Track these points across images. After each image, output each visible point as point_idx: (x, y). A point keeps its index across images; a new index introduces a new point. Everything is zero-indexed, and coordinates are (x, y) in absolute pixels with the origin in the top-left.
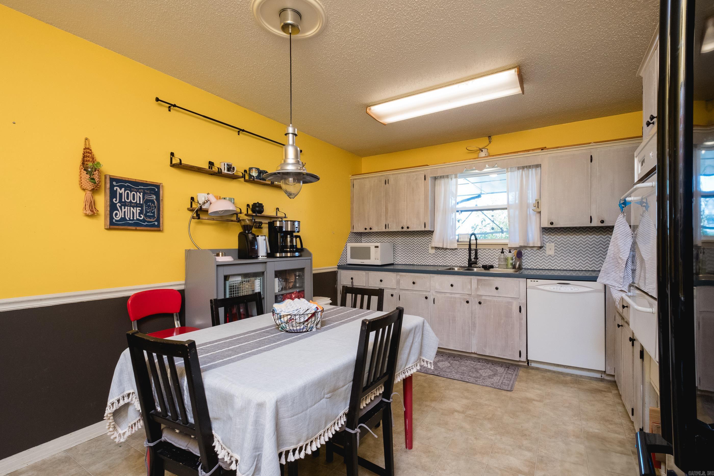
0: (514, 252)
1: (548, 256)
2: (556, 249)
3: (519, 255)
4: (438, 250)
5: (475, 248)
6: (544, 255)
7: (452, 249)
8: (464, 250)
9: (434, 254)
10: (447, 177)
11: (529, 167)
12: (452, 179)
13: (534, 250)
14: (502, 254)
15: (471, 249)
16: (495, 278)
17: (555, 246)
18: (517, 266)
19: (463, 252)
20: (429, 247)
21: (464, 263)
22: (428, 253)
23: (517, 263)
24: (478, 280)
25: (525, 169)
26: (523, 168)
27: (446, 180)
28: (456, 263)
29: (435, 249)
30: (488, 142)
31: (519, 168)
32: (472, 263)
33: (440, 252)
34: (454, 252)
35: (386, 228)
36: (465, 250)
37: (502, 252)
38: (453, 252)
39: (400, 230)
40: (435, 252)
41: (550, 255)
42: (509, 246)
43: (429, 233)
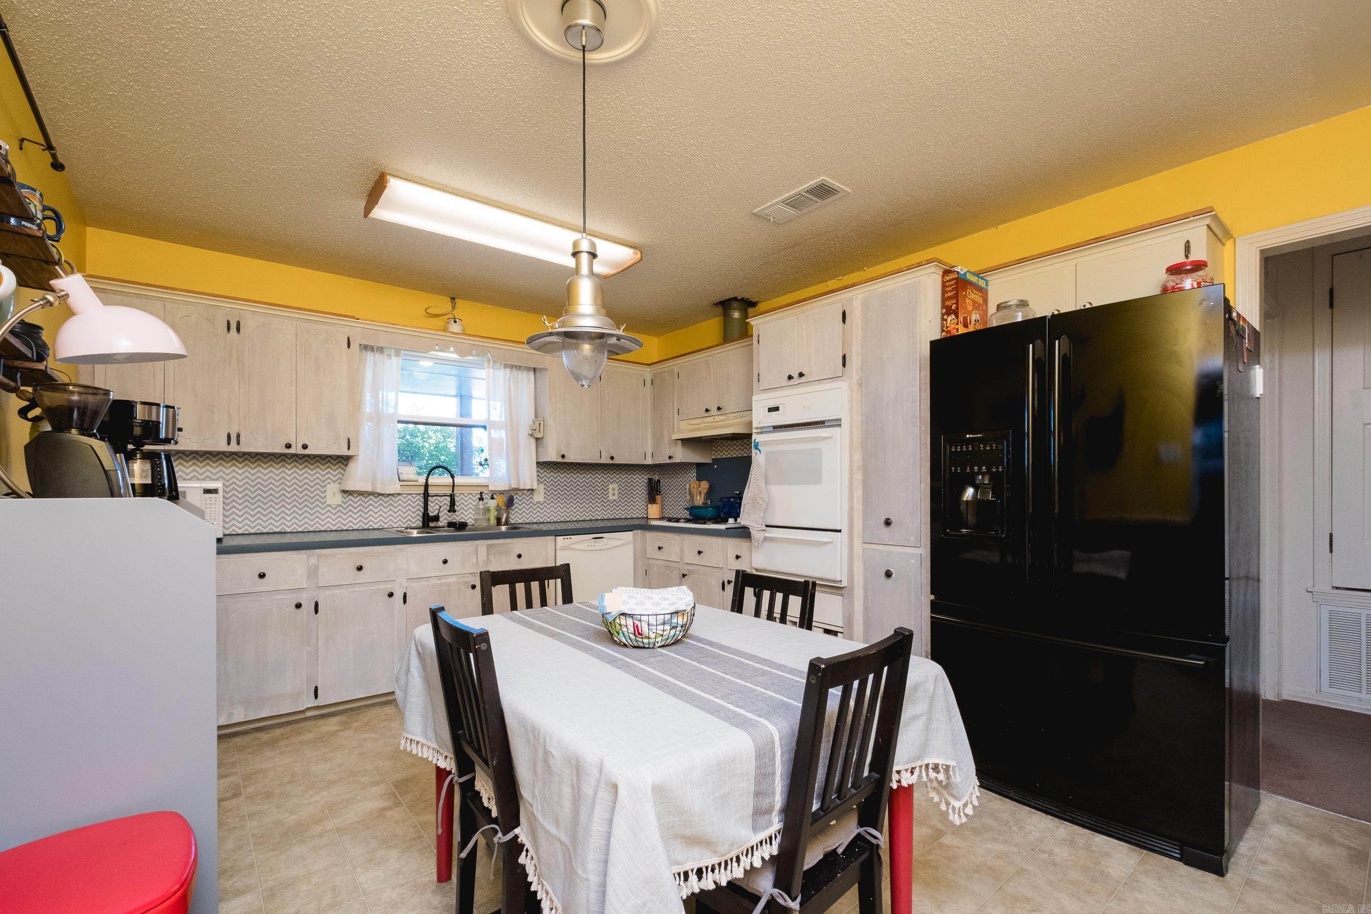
0: (501, 500)
1: (537, 503)
2: (545, 493)
3: (510, 502)
4: (350, 497)
5: (451, 493)
6: (531, 502)
7: (382, 495)
8: (406, 497)
9: (338, 505)
10: (381, 350)
11: (519, 368)
12: (389, 356)
13: (518, 495)
14: (481, 502)
15: (428, 493)
16: (515, 539)
17: (545, 489)
18: (503, 520)
19: (405, 500)
20: (325, 491)
21: (407, 521)
22: (325, 505)
23: (503, 514)
24: (489, 547)
25: (514, 369)
26: (512, 367)
27: (377, 355)
28: (391, 522)
29: (342, 496)
30: (451, 309)
31: (506, 366)
32: (428, 520)
33: (355, 500)
34: (386, 500)
35: (229, 444)
36: (409, 497)
37: (481, 499)
38: (383, 501)
39: (280, 449)
40: (343, 502)
41: (538, 502)
42: (491, 488)
43: (327, 460)
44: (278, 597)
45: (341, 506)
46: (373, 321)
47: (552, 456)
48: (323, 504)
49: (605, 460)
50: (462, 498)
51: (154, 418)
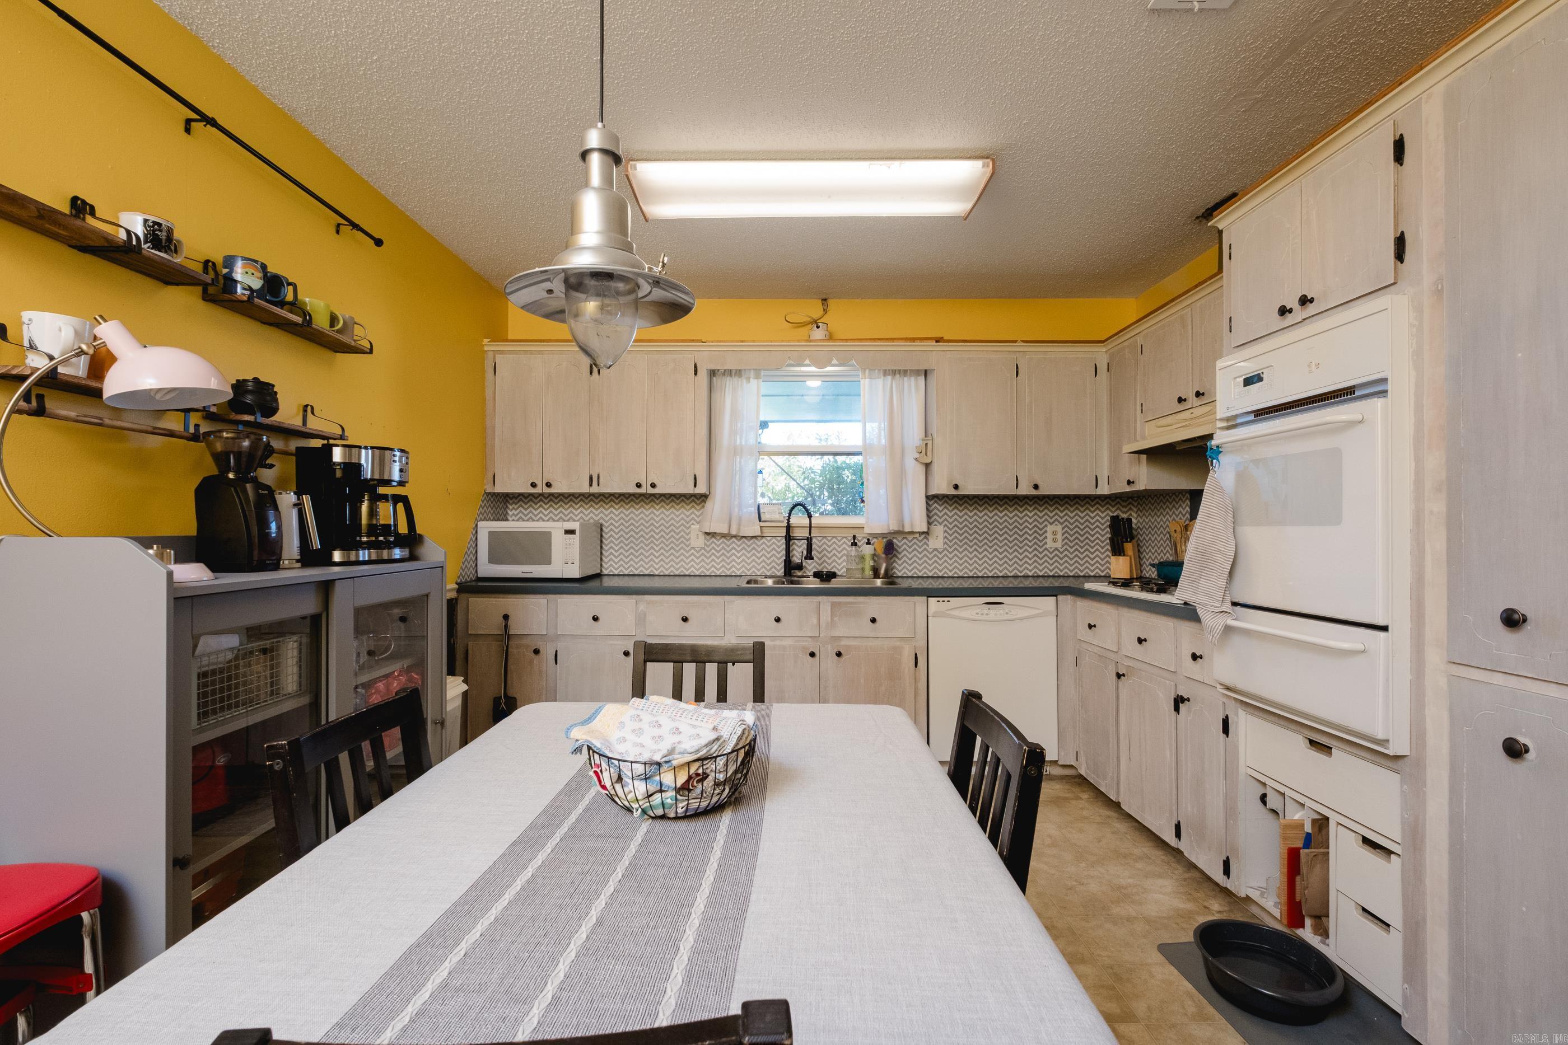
0: (879, 545)
1: (933, 551)
2: (945, 537)
3: (890, 549)
4: (713, 539)
5: (808, 536)
6: (925, 549)
7: (745, 537)
8: (771, 540)
9: (702, 548)
10: (739, 373)
11: (904, 373)
12: (748, 379)
13: (908, 540)
14: (854, 547)
15: (790, 536)
16: (868, 597)
17: (945, 531)
18: (882, 571)
19: (769, 544)
20: (690, 532)
21: (771, 569)
22: (689, 548)
23: (882, 565)
24: (833, 605)
25: (897, 376)
26: (894, 373)
27: (735, 380)
29: (705, 538)
30: (822, 312)
31: (885, 373)
32: (791, 568)
33: (718, 543)
34: (749, 543)
35: (591, 485)
36: (774, 540)
37: (854, 544)
38: (746, 544)
39: (633, 489)
40: (705, 544)
41: (936, 549)
42: (867, 530)
43: (691, 499)
44: (611, 642)
45: (704, 548)
46: (720, 342)
47: (941, 486)
48: (688, 546)
49: (1025, 490)
50: (834, 542)
51: (354, 460)
